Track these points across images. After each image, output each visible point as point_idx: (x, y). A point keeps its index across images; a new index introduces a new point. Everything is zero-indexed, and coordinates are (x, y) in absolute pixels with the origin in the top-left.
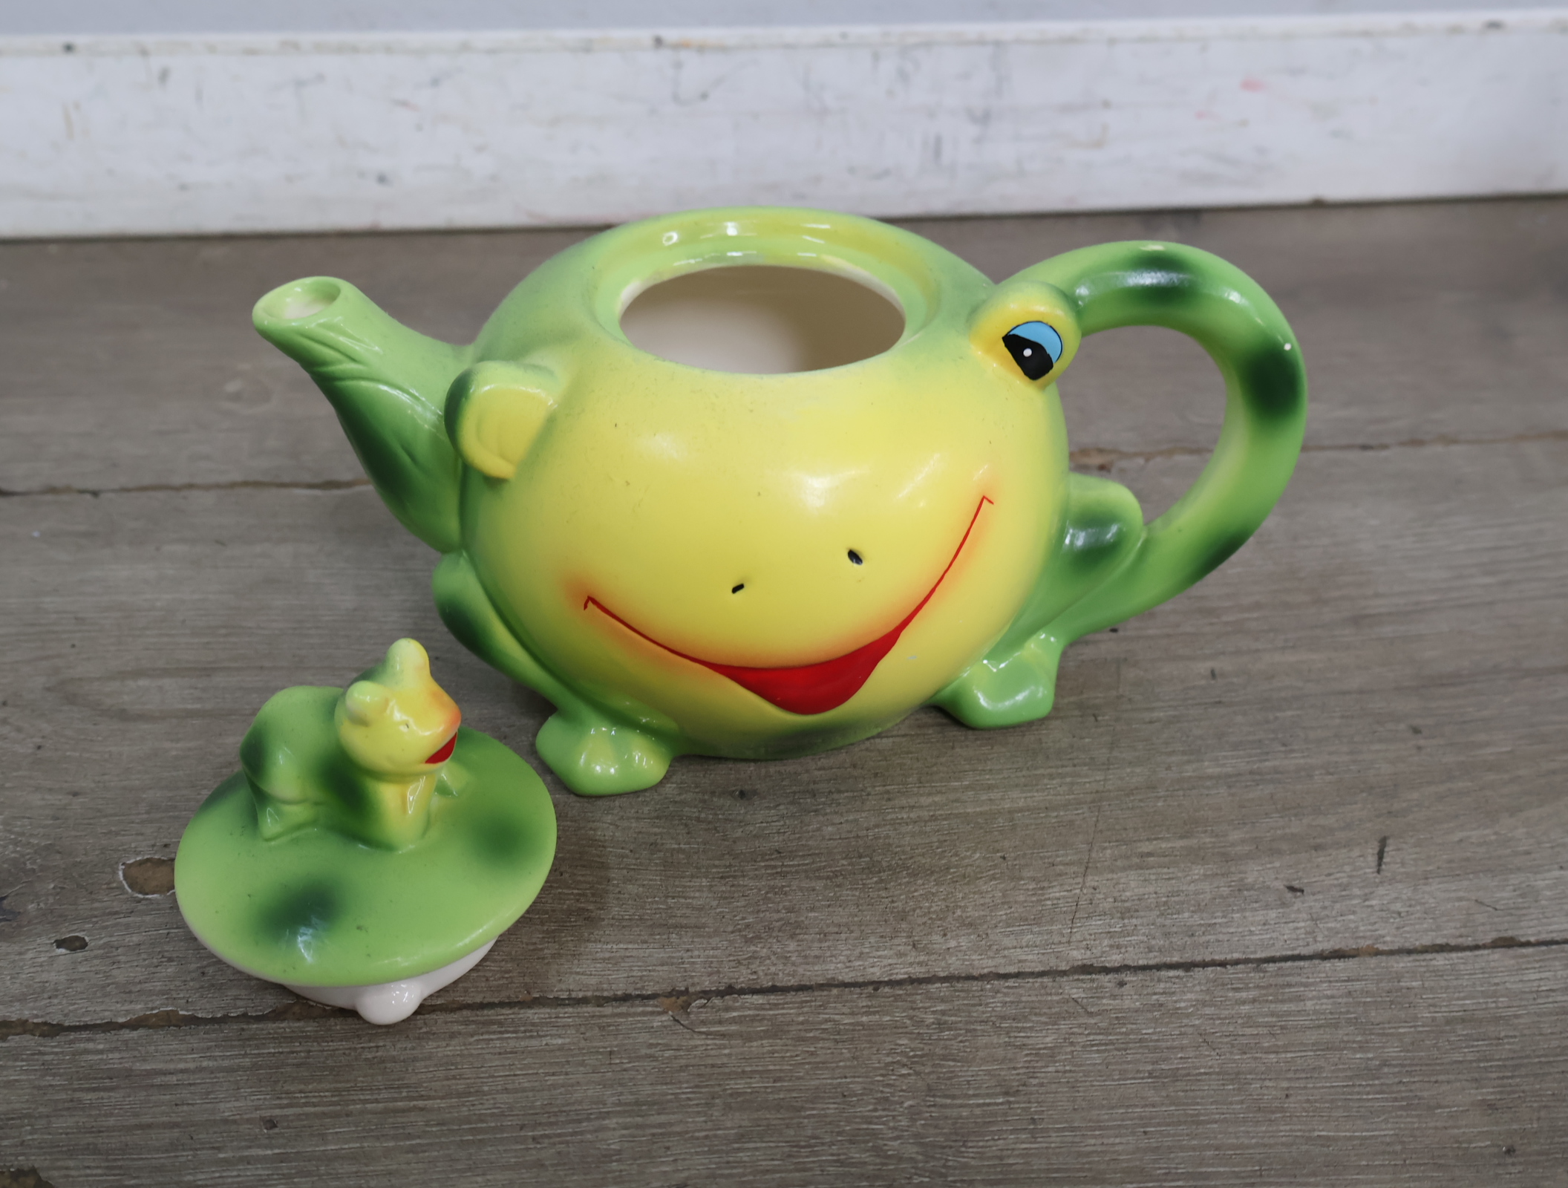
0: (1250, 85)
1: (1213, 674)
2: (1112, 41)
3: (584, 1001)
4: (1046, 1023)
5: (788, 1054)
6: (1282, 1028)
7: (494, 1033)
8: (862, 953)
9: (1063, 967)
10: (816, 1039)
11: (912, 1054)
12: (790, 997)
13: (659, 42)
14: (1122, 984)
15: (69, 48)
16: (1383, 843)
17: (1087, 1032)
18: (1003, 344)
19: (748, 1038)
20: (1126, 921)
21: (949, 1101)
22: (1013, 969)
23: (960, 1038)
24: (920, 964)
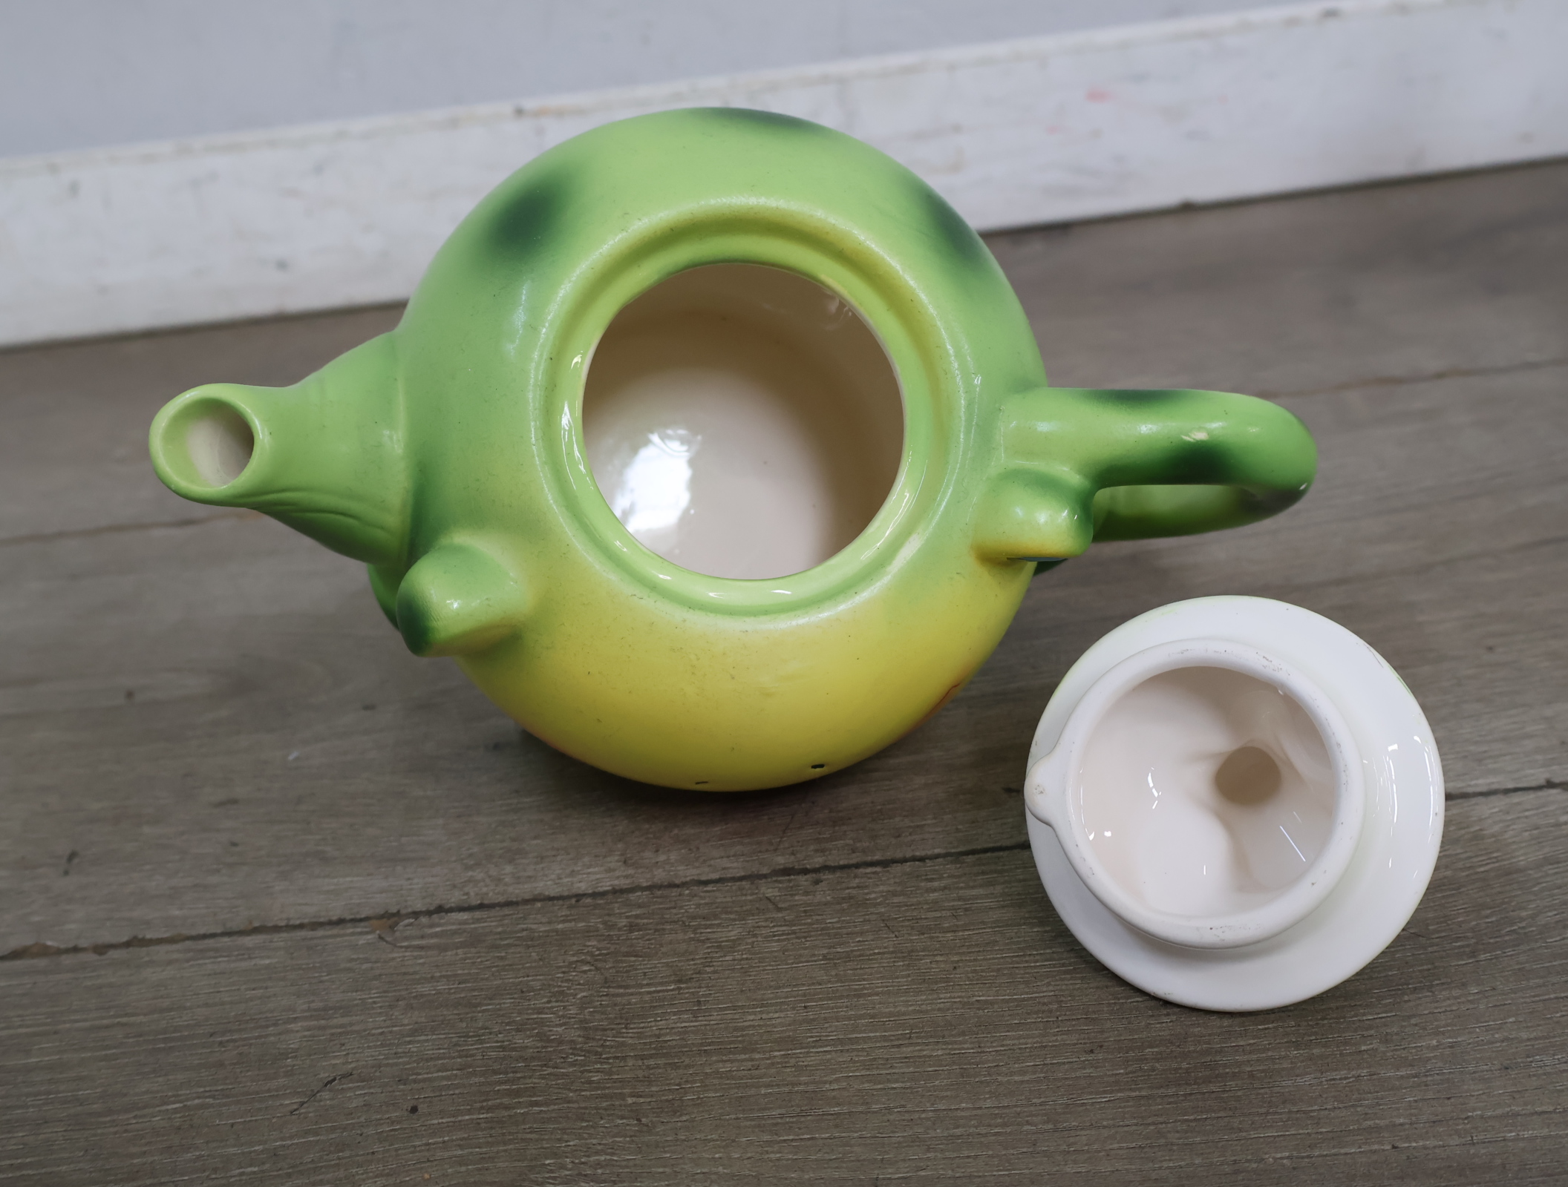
0: (1096, 95)
2: (952, 67)
3: (301, 926)
4: (735, 920)
5: (479, 960)
6: (966, 910)
7: (210, 958)
8: (573, 871)
9: (765, 871)
10: (509, 946)
11: (597, 953)
12: (493, 912)
13: (519, 112)
14: (817, 882)
17: (771, 925)
19: (443, 949)
20: (837, 828)
21: (621, 991)
22: (715, 876)
23: (647, 937)
24: (626, 877)
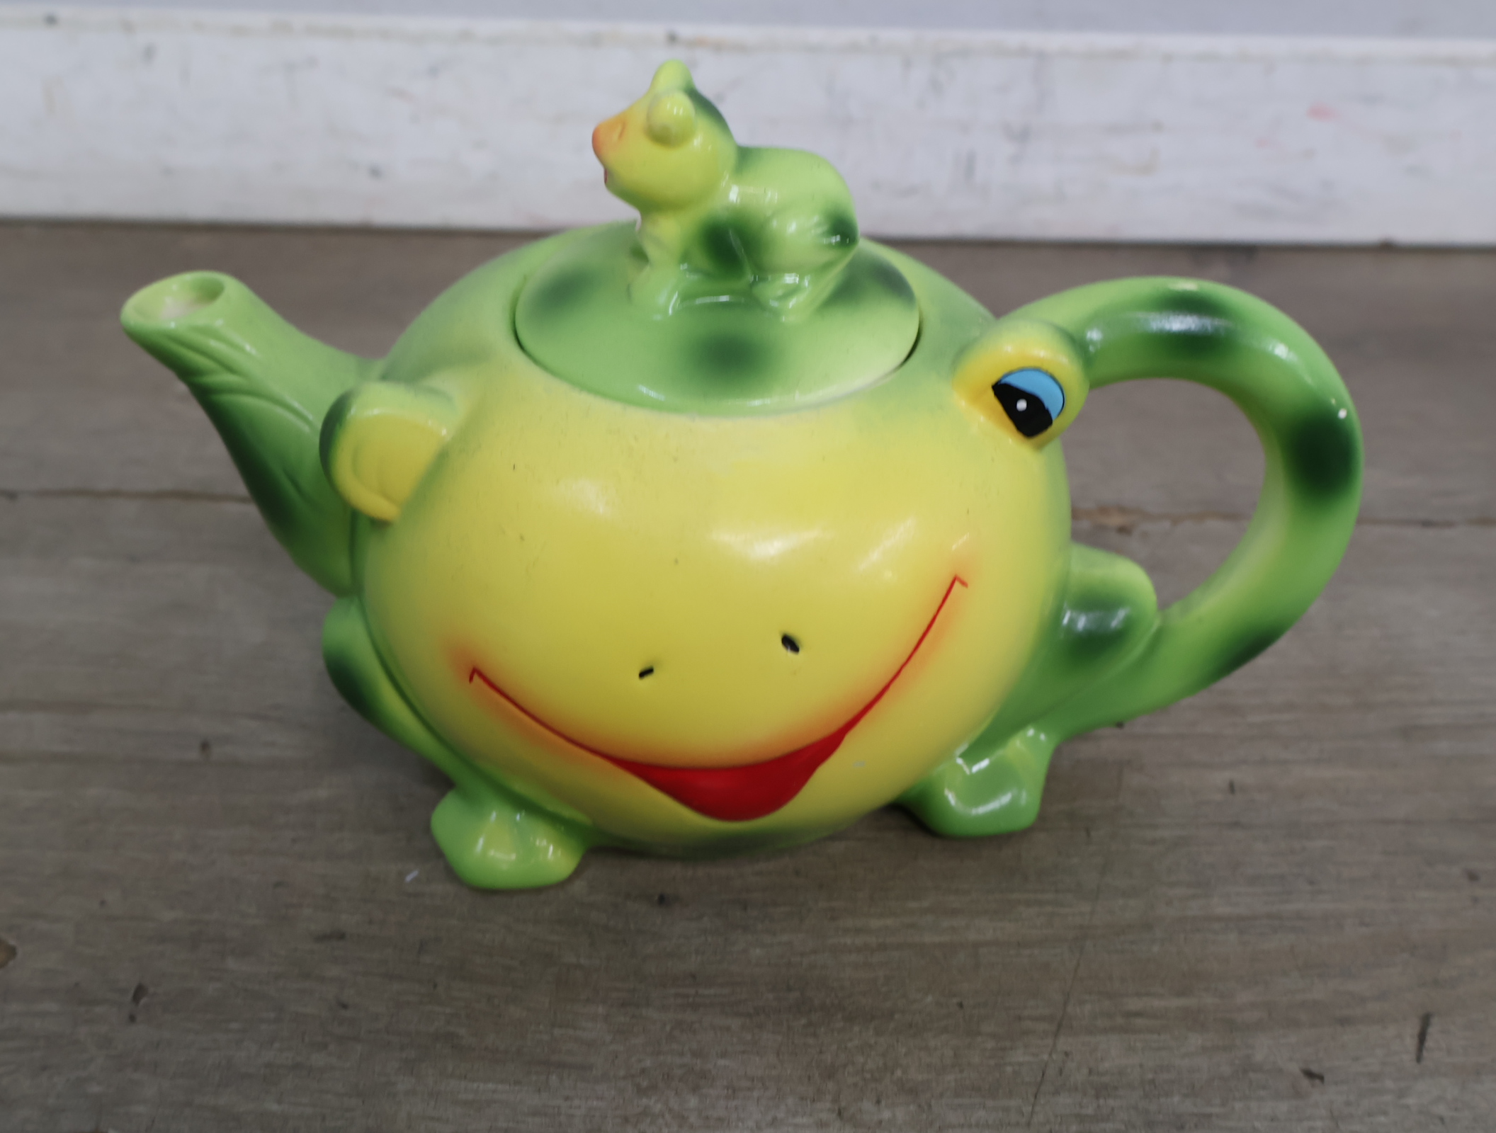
0: (1319, 112)
1: (1232, 788)
2: (1168, 58)
8: (775, 1119)
13: (672, 39)
15: (51, 20)
16: (1426, 1021)
18: (991, 393)
20: (1102, 1101)
